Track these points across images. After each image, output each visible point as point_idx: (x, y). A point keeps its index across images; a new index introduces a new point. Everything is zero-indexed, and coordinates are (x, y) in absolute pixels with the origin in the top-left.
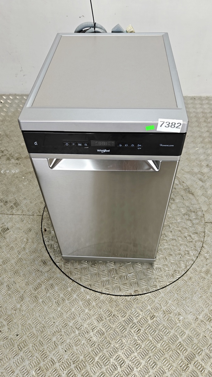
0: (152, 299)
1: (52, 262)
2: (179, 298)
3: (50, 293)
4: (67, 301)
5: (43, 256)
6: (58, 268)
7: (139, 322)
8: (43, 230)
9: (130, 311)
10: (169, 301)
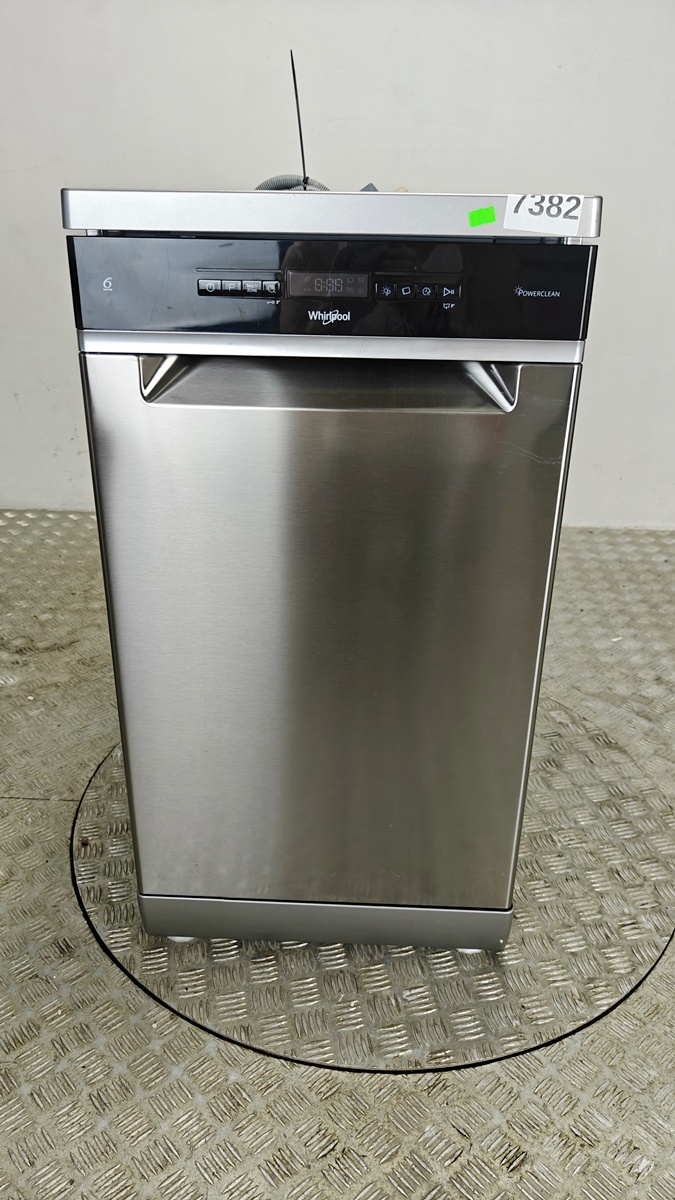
0: (508, 1087)
1: (96, 945)
2: (622, 1083)
3: (71, 1060)
4: (140, 1094)
5: (63, 927)
6: (119, 965)
7: (456, 1179)
8: (76, 843)
9: (416, 1133)
10: (579, 1094)
